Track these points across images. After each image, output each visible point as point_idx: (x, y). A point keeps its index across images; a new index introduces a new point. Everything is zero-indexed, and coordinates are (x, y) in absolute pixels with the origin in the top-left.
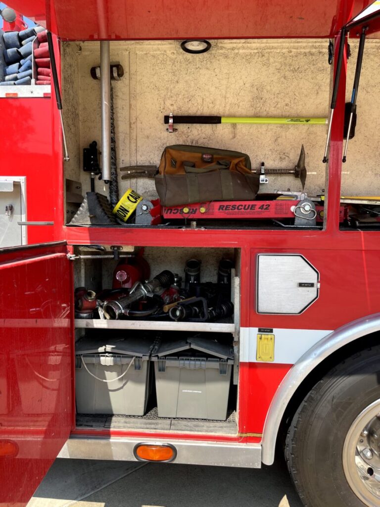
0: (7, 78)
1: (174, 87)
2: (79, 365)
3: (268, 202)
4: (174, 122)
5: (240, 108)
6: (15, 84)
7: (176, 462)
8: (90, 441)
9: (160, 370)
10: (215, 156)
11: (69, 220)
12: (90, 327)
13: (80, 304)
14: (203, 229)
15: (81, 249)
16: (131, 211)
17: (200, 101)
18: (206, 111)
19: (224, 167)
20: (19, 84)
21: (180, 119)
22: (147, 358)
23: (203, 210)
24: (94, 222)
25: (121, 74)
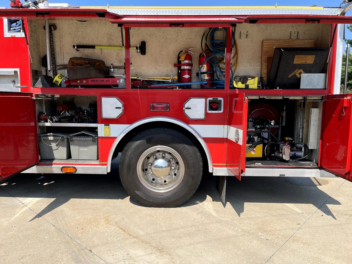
0: (11, 29)
1: (77, 34)
2: (40, 140)
3: (109, 79)
4: (77, 48)
5: (103, 42)
6: (14, 32)
7: (76, 173)
8: (44, 166)
9: (71, 141)
10: (90, 61)
11: (34, 85)
12: (44, 125)
13: (40, 117)
14: (83, 88)
15: (39, 96)
16: (60, 82)
17: (88, 39)
18: (90, 43)
19: (92, 66)
20: (16, 32)
21: (79, 47)
22: (66, 137)
23: (85, 81)
24: (44, 86)
25: (55, 28)
